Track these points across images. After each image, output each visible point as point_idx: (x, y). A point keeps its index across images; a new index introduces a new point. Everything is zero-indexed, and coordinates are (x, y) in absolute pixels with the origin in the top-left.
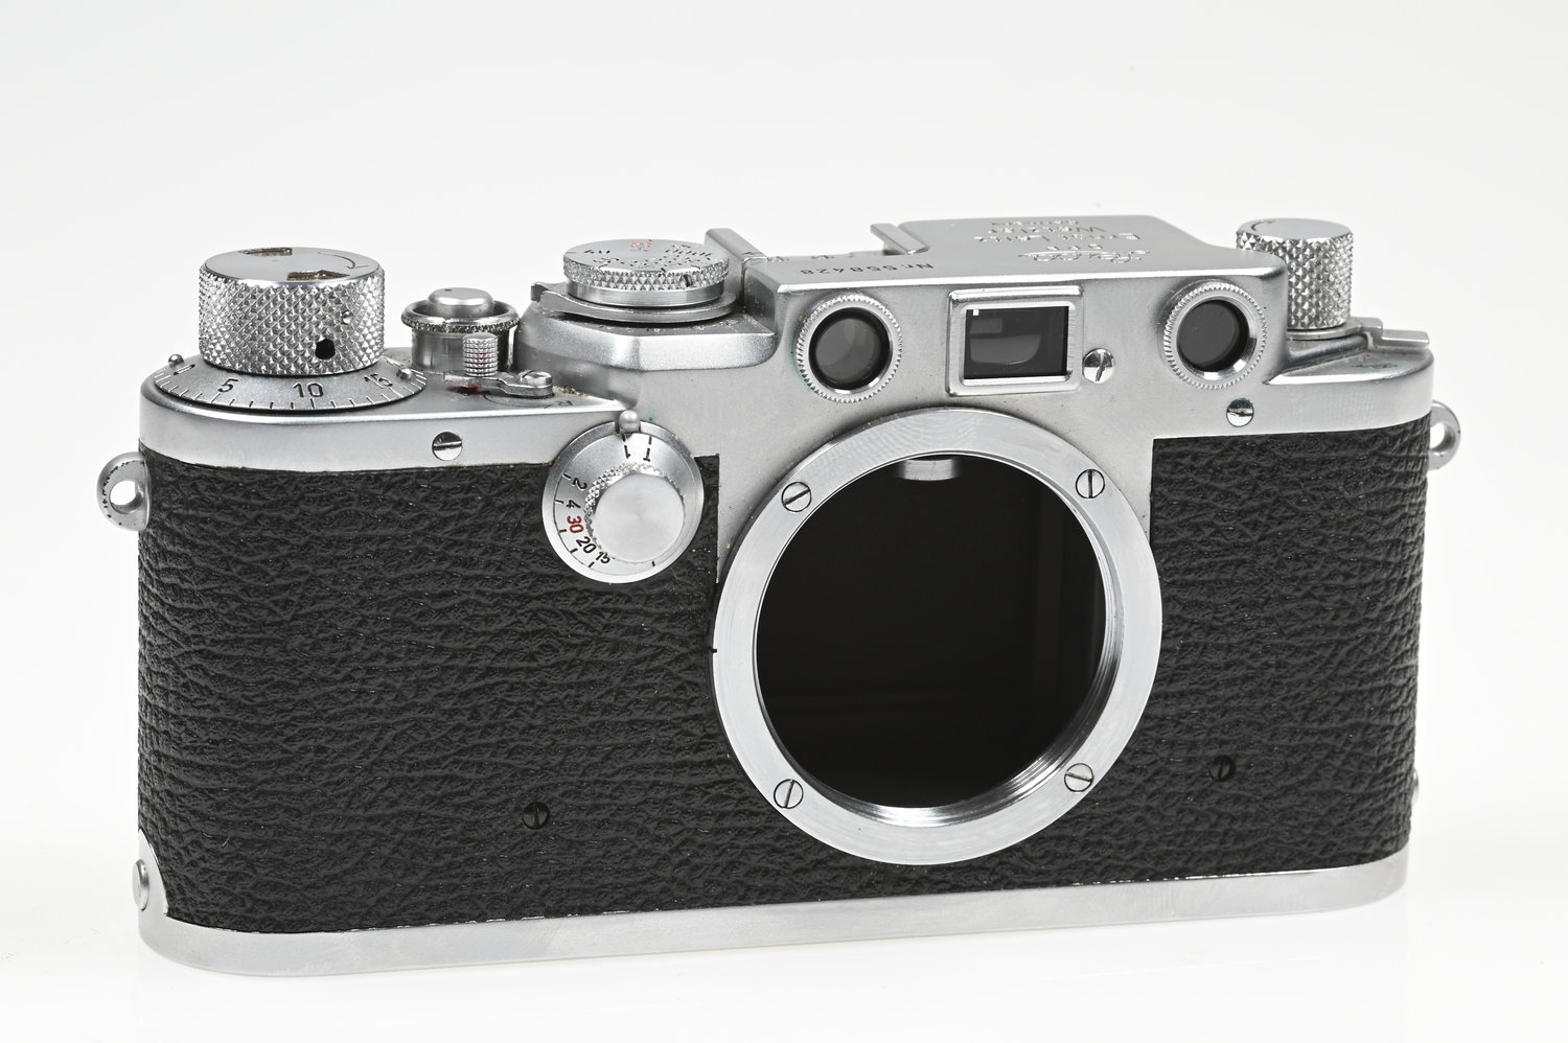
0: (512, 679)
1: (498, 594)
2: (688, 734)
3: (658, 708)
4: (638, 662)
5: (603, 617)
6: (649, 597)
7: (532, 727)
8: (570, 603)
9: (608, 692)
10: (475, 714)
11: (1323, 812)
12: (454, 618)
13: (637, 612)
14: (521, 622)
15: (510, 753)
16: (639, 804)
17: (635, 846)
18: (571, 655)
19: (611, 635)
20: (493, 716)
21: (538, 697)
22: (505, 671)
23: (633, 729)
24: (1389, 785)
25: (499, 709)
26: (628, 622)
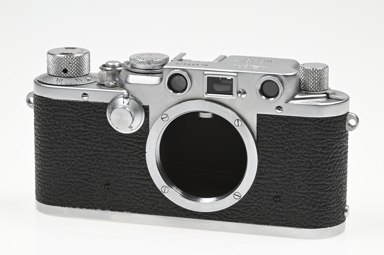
0: (101, 153)
1: (97, 133)
2: (143, 172)
3: (136, 165)
4: (131, 153)
5: (122, 141)
6: (133, 138)
7: (106, 165)
8: (114, 137)
9: (124, 159)
10: (93, 160)
11: (304, 214)
12: (87, 137)
13: (130, 141)
14: (103, 140)
15: (101, 171)
16: (132, 187)
17: (131, 197)
18: (115, 149)
19: (124, 145)
20: (97, 161)
21: (107, 158)
22: (99, 151)
23: (130, 169)
24: (325, 210)
25: (98, 160)
26: (128, 143)
